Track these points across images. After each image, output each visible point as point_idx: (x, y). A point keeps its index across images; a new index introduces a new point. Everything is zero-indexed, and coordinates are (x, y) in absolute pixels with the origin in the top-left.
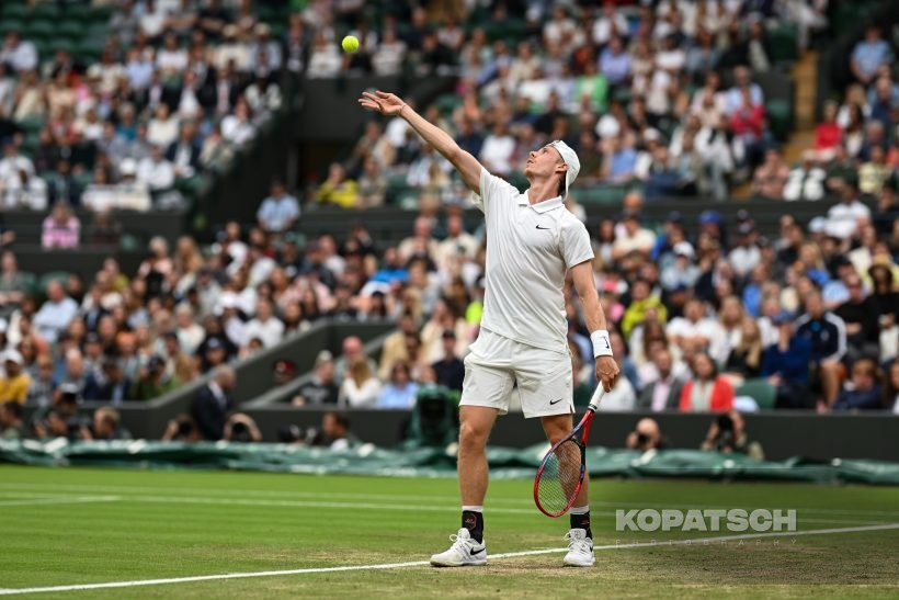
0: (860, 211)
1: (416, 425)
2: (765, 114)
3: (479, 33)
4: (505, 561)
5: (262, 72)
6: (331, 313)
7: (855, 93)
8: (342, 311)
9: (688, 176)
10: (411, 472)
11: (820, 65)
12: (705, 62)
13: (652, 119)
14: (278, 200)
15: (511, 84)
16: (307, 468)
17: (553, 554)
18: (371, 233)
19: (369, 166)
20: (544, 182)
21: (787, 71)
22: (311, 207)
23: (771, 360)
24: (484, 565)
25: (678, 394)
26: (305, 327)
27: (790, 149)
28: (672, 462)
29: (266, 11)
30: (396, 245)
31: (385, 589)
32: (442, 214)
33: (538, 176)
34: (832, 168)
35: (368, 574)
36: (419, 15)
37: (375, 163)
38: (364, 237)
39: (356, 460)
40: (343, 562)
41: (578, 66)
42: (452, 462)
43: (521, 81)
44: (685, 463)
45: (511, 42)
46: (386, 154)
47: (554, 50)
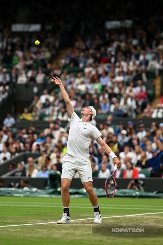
1: (49, 183)
2: (146, 93)
3: (65, 71)
4: (76, 222)
5: (5, 82)
6: (24, 151)
8: (27, 150)
9: (125, 111)
10: (48, 196)
11: (162, 80)
12: (129, 79)
13: (115, 95)
14: (9, 118)
15: (75, 86)
16: (18, 195)
17: (89, 220)
18: (35, 127)
19: (34, 109)
20: (86, 117)
21: (152, 81)
22: (18, 120)
23: (149, 163)
24: (70, 223)
25: (123, 173)
26: (17, 155)
27: (154, 104)
28: (122, 192)
29: (5, 65)
30: (43, 132)
31: (42, 230)
32: (55, 122)
33: (85, 115)
35: (37, 226)
36: (49, 66)
37: (36, 108)
38: (33, 129)
39: (32, 192)
40: (29, 222)
41: (94, 80)
42: (59, 193)
43: (77, 85)
44: (125, 193)
45: (75, 73)
46: (40, 105)
47: (87, 76)
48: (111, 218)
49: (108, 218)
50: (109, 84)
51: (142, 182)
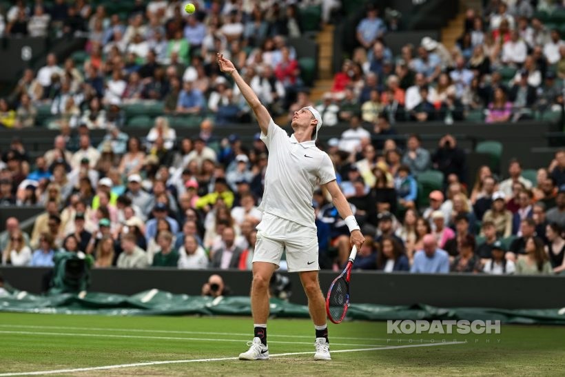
0: (363, 134)
2: (297, 66)
3: (101, 9)
4: (122, 370)
7: (359, 54)
9: (245, 109)
10: (54, 311)
11: (335, 33)
12: (256, 31)
15: (122, 45)
17: (155, 365)
18: (25, 145)
19: (24, 99)
21: (313, 37)
25: (238, 258)
27: (315, 92)
28: (235, 304)
30: (42, 155)
32: (74, 133)
33: (301, 126)
34: (343, 105)
37: (29, 98)
38: (20, 149)
39: (15, 302)
40: (8, 370)
41: (171, 33)
42: (82, 304)
43: (128, 45)
44: (243, 306)
45: (123, 15)
46: (36, 91)
47: (153, 20)
48: (208, 362)
49: (200, 362)
50: (208, 42)
51: (285, 280)
